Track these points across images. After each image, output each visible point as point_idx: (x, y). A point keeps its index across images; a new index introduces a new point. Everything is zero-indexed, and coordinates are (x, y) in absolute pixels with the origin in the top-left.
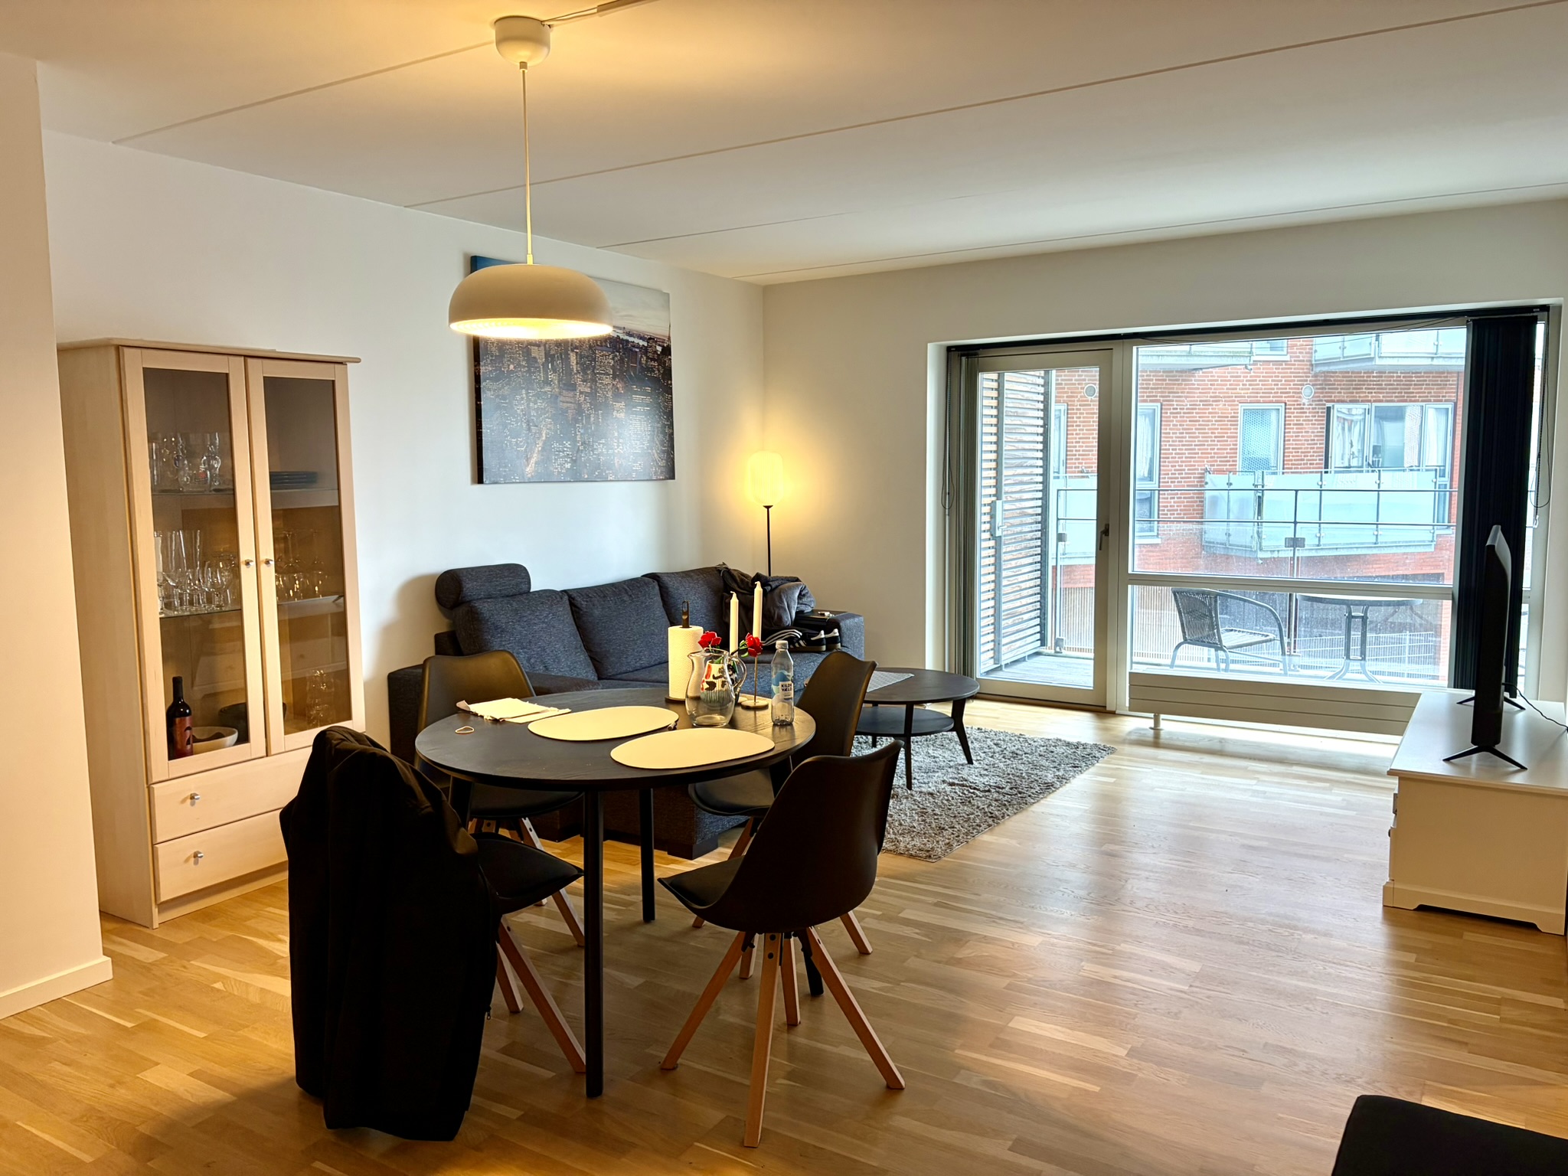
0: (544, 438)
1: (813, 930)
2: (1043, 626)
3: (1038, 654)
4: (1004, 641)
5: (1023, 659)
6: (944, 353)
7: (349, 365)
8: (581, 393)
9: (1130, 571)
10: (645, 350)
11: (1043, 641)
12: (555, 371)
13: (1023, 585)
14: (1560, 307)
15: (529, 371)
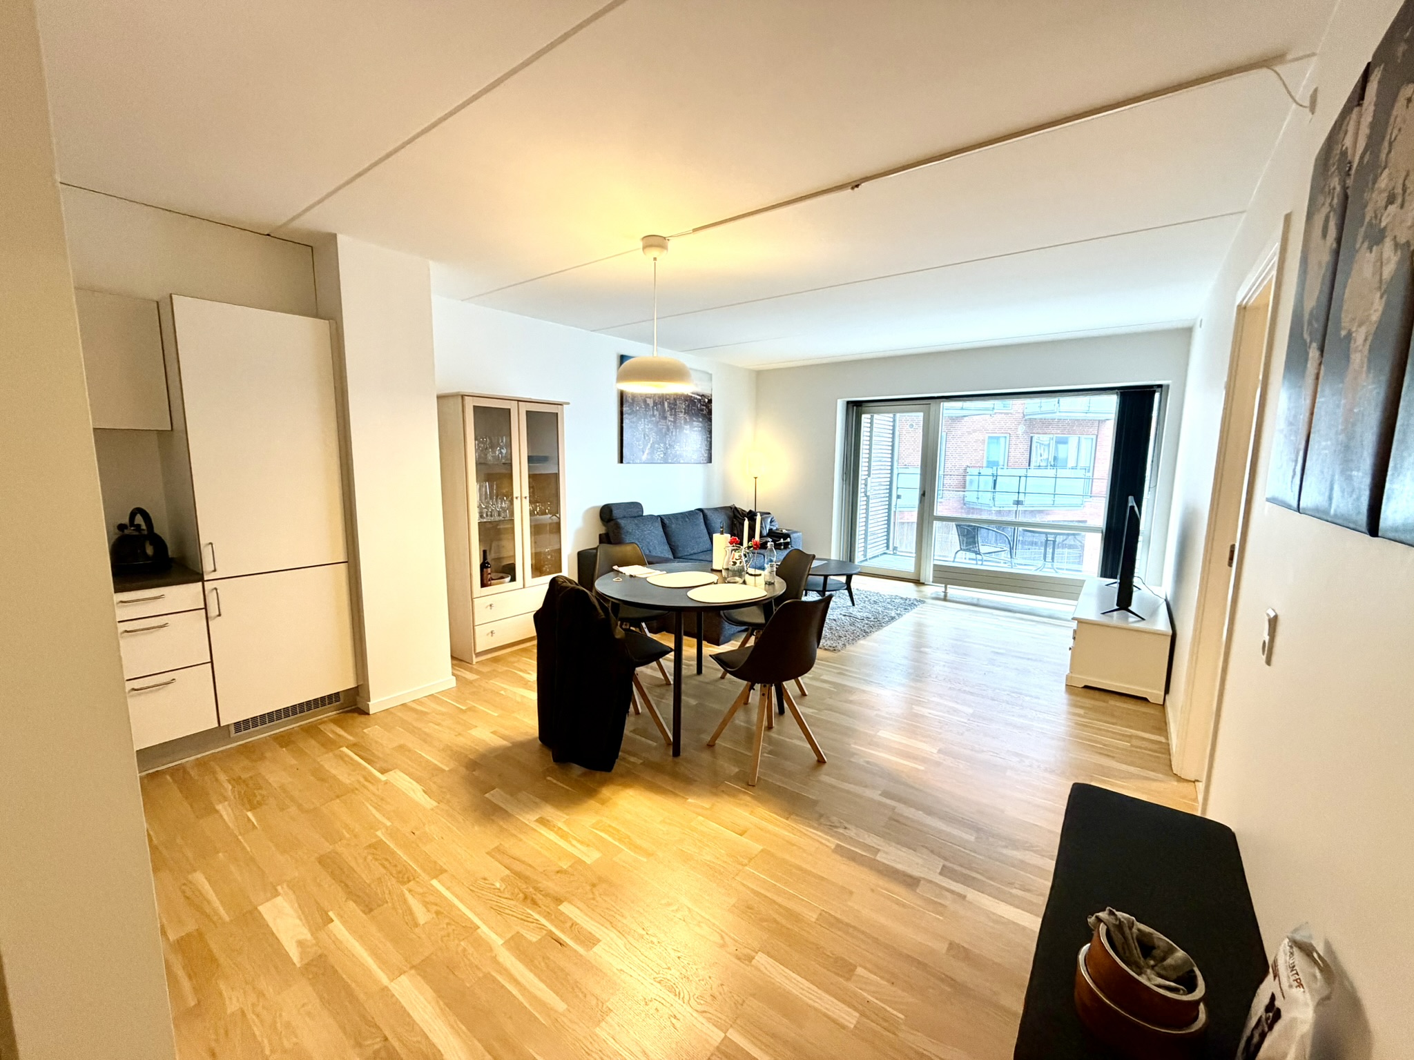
0: (651, 442)
1: (784, 683)
2: (888, 540)
3: (885, 553)
4: (869, 547)
5: (878, 556)
6: (845, 403)
7: (565, 406)
8: (669, 421)
9: (935, 514)
10: (700, 401)
11: (888, 547)
12: (657, 410)
13: (879, 520)
14: (1168, 386)
15: (645, 410)
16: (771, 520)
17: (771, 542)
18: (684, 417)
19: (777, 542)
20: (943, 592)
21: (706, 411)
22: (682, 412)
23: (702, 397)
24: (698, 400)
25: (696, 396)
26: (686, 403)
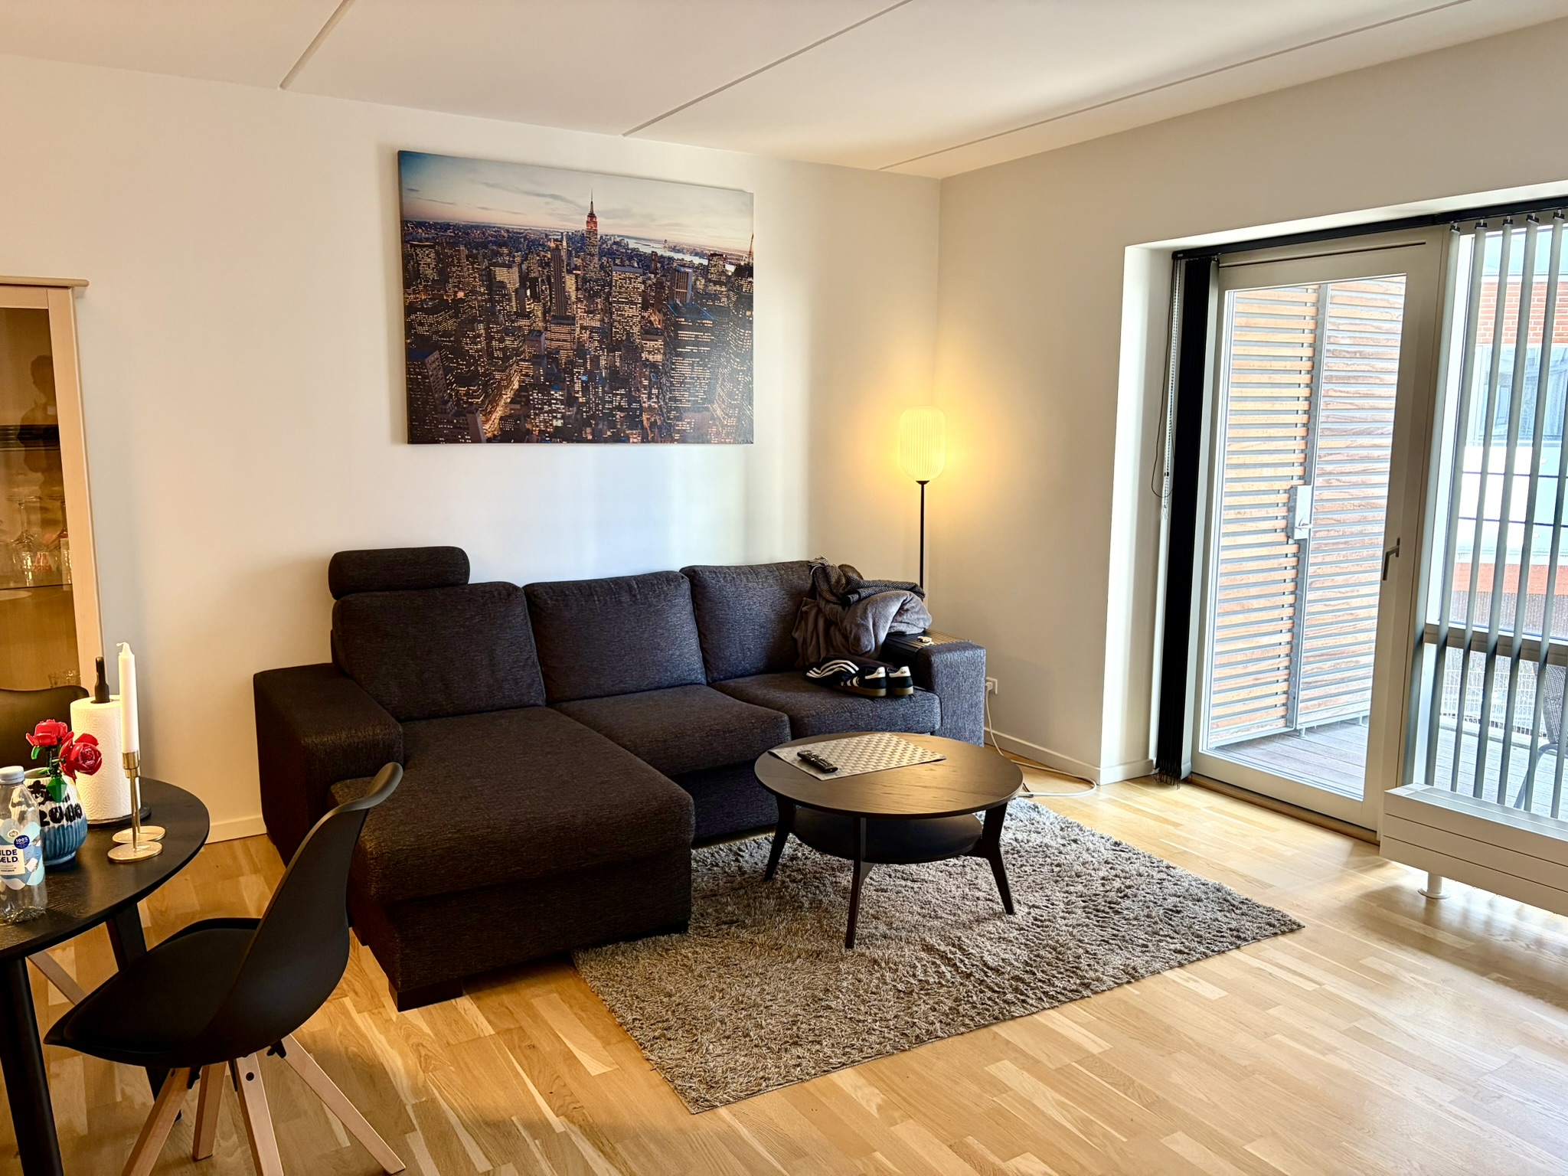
0: (516, 386)
4: (1307, 694)
7: (76, 288)
8: (583, 328)
9: (1423, 618)
10: (704, 271)
16: (901, 608)
17: (853, 676)
18: (643, 317)
19: (867, 677)
20: (1422, 893)
21: (728, 297)
22: (636, 304)
23: (715, 258)
24: (697, 268)
25: (688, 258)
26: (649, 279)
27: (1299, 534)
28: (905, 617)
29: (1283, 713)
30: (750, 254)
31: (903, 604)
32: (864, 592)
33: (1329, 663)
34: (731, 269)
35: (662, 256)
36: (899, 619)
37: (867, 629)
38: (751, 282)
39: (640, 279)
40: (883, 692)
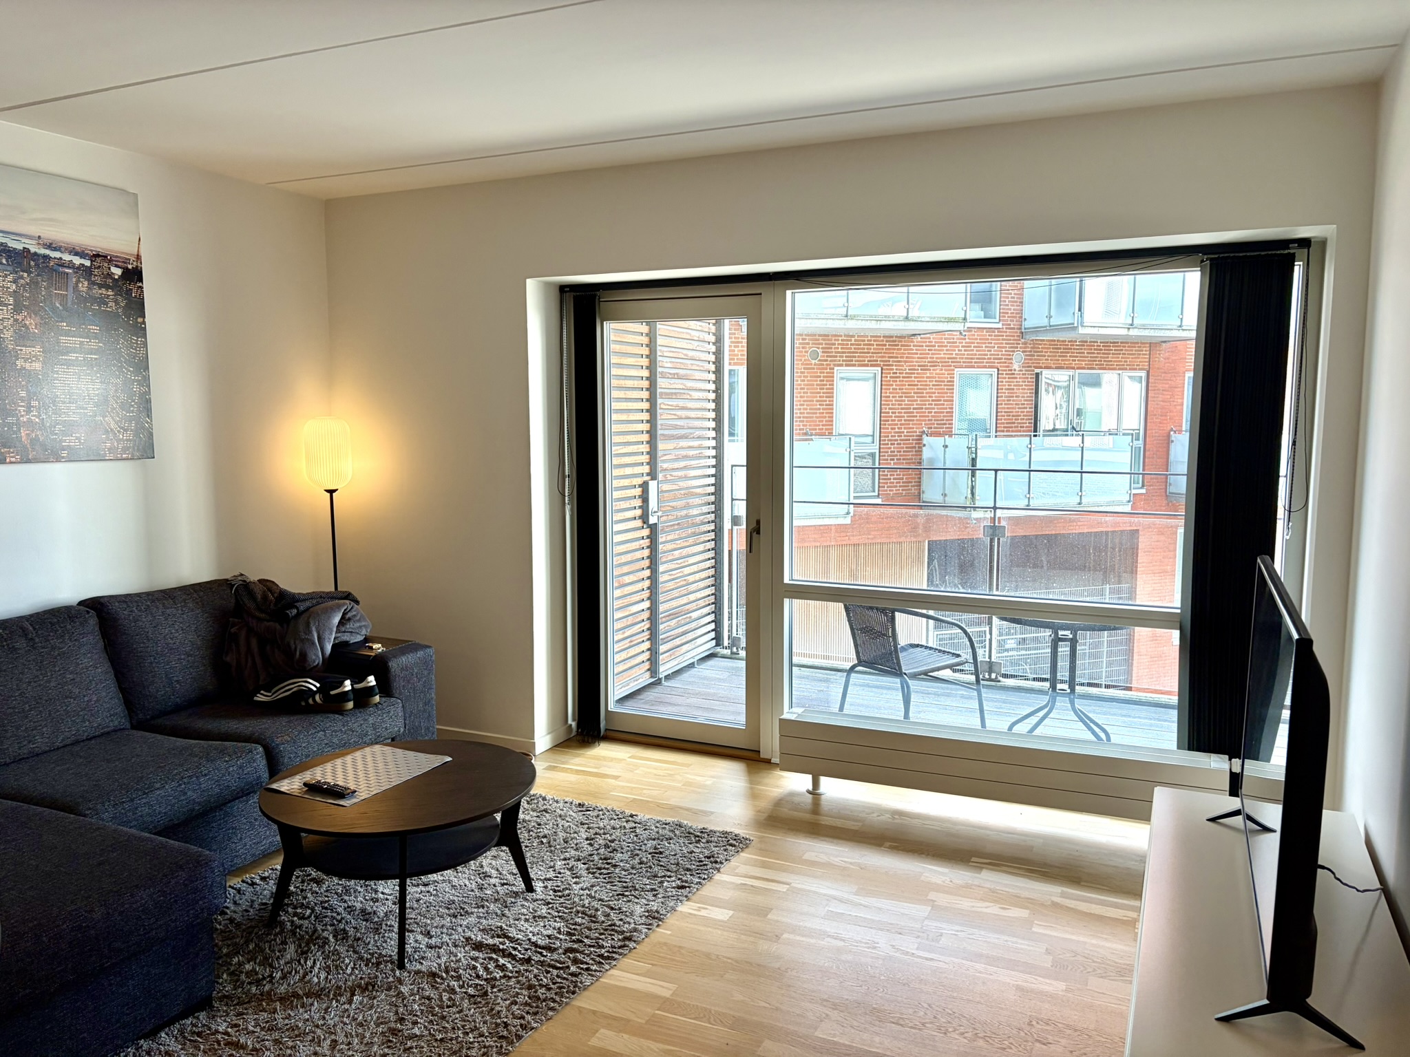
2: (718, 622)
3: (712, 656)
4: (662, 648)
6: (555, 294)
9: (786, 580)
10: (84, 270)
11: (718, 639)
13: (691, 579)
14: (1323, 243)
16: (343, 618)
17: (315, 693)
18: (16, 320)
19: (332, 693)
20: (809, 792)
21: (116, 302)
22: (6, 305)
23: (98, 260)
24: (78, 268)
25: (67, 257)
26: (22, 277)
27: (652, 520)
28: (349, 626)
29: (648, 667)
30: (138, 257)
31: (344, 614)
32: (302, 606)
33: (674, 621)
34: (117, 272)
35: (35, 254)
36: (343, 629)
37: (313, 643)
38: (141, 288)
39: (10, 278)
40: (350, 705)
